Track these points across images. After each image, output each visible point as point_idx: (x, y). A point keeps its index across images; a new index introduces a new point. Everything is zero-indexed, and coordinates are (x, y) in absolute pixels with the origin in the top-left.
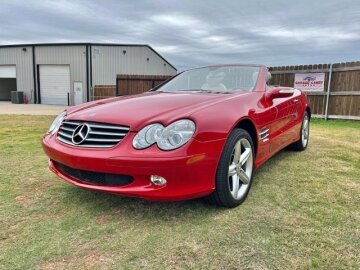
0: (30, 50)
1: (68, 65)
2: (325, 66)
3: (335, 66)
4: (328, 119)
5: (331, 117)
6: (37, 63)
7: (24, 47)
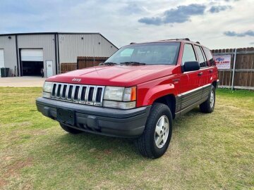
0: (14, 37)
1: (42, 49)
2: (231, 50)
3: (239, 50)
4: (234, 89)
5: (236, 87)
6: (19, 47)
7: (9, 36)
